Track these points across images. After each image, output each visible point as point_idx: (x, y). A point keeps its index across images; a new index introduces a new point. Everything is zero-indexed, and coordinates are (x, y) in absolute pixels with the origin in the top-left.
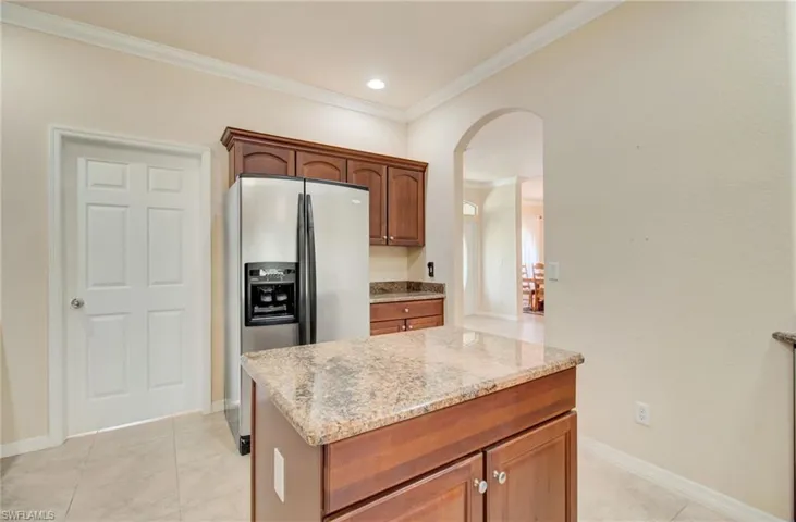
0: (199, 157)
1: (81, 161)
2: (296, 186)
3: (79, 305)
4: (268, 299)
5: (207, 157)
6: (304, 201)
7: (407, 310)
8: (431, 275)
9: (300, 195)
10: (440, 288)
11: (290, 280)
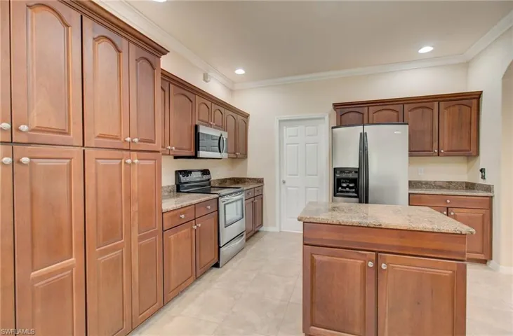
0: (324, 118)
1: (285, 127)
2: (359, 129)
3: (284, 182)
4: (344, 185)
5: (327, 118)
6: (363, 137)
7: (448, 201)
8: (483, 177)
9: (361, 134)
10: (489, 188)
11: (356, 176)
